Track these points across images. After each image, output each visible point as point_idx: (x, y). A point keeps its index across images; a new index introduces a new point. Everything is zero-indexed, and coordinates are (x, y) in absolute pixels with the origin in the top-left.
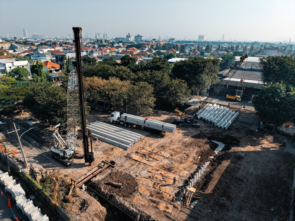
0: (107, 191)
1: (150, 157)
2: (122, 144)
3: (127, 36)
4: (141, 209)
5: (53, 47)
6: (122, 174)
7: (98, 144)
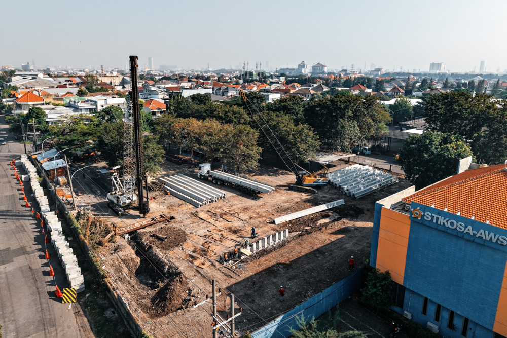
0: (147, 242)
1: (221, 217)
2: (195, 201)
3: (299, 66)
4: (173, 261)
5: (178, 83)
6: (175, 229)
7: (167, 199)
